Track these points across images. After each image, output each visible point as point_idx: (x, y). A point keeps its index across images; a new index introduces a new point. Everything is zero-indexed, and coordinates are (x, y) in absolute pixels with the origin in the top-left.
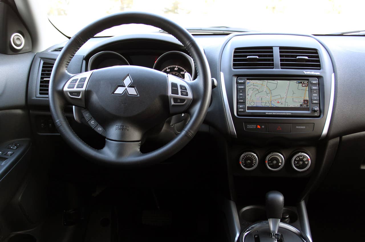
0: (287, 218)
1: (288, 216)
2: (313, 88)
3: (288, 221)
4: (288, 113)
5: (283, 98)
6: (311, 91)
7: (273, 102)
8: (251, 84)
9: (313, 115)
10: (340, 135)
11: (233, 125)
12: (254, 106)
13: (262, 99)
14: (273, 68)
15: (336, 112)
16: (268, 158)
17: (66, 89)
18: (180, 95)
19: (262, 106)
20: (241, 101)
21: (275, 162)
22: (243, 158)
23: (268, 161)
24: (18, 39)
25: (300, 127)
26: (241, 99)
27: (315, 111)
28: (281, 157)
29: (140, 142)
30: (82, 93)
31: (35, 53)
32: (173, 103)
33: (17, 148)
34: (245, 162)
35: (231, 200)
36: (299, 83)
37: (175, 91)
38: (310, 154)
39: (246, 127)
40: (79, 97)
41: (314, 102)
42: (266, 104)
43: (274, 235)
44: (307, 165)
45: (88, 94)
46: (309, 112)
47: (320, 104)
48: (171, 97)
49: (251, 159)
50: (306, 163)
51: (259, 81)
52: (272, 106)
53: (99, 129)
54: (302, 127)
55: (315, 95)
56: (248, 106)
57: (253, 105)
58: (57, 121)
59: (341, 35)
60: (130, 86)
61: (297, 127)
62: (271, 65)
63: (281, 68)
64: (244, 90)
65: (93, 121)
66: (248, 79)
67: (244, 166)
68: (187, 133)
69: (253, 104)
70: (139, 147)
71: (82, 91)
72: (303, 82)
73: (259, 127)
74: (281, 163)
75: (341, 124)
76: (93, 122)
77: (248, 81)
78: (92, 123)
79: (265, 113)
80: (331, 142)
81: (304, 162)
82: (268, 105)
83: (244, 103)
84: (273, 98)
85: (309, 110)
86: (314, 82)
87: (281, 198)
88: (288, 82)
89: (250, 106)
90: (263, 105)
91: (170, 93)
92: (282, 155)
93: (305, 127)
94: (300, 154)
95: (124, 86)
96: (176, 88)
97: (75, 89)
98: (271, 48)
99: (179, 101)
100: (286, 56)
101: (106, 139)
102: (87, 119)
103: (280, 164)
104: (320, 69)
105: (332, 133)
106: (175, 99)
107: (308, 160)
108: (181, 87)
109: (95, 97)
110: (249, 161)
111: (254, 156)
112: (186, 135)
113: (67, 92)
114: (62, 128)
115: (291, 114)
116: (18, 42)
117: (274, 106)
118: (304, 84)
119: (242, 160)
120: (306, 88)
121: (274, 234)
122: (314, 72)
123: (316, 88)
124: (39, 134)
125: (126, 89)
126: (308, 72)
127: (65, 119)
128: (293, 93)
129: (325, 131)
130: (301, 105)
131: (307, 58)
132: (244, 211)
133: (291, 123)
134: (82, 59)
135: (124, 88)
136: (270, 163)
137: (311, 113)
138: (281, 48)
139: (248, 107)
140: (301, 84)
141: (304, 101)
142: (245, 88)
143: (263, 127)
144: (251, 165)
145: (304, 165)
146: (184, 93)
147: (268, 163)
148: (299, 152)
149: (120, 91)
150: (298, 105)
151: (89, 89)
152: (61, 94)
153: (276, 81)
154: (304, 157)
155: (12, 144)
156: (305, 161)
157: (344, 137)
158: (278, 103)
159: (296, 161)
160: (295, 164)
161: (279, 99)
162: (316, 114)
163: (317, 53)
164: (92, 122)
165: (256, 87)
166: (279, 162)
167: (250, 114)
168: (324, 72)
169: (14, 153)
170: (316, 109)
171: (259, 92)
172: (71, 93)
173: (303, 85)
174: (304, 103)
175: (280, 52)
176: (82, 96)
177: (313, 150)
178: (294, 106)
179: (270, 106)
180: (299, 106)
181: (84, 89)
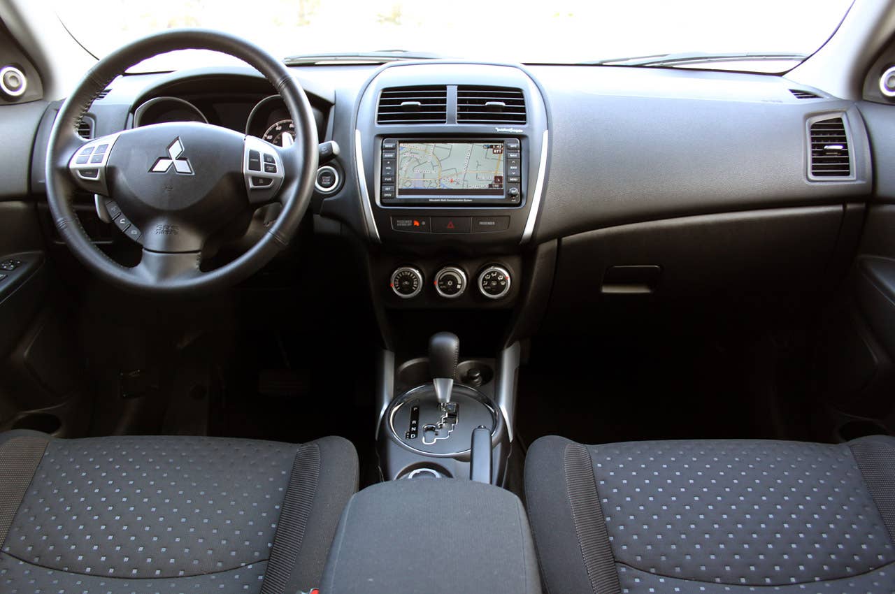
0: (477, 378)
1: (478, 375)
2: (511, 155)
3: (478, 382)
4: (467, 199)
5: (461, 173)
6: (508, 161)
7: (442, 181)
8: (406, 149)
9: (508, 202)
10: (558, 234)
11: (374, 222)
12: (410, 187)
13: (424, 176)
14: (444, 122)
15: (548, 197)
16: (439, 275)
17: (73, 165)
18: (262, 172)
19: (423, 188)
20: (389, 180)
21: (450, 283)
22: (396, 278)
23: (439, 281)
24: (14, 78)
25: (485, 223)
26: (388, 176)
27: (513, 196)
28: (461, 275)
29: (199, 253)
30: (101, 171)
31: (48, 102)
32: (251, 185)
33: (14, 269)
34: (400, 285)
35: (386, 349)
36: (488, 148)
37: (254, 165)
38: (510, 269)
39: (395, 223)
40: (96, 179)
41: (511, 179)
42: (432, 185)
43: (443, 406)
44: (505, 286)
45: (110, 172)
46: (503, 197)
47: (521, 183)
48: (247, 175)
49: (410, 279)
50: (503, 284)
51: (420, 144)
52: (441, 187)
53: (133, 233)
54: (489, 223)
55: (514, 168)
56: (400, 188)
57: (408, 186)
58: (59, 220)
59: (600, 65)
60: (180, 158)
61: (481, 223)
62: (442, 118)
63: (459, 122)
64: (393, 161)
65: (124, 219)
66: (400, 142)
67: (399, 291)
68: (274, 236)
69: (409, 184)
70: (198, 261)
71: (101, 168)
72: (495, 146)
73: (416, 223)
74: (461, 285)
75: (557, 218)
77: (401, 145)
78: (122, 222)
79: (428, 199)
80: (544, 248)
81: (498, 282)
82: (434, 186)
83: (393, 183)
84: (444, 174)
85: (503, 195)
86: (512, 146)
87: (453, 343)
88: (470, 145)
89: (404, 187)
90: (427, 186)
91: (246, 169)
92: (463, 270)
93: (494, 223)
94: (492, 269)
95: (169, 158)
96: (257, 160)
97: (89, 165)
98: (444, 87)
99: (261, 181)
100: (471, 101)
101: (143, 250)
102: (113, 216)
103: (459, 287)
104: (524, 124)
105: (540, 232)
106: (256, 180)
107: (505, 279)
108: (266, 157)
109: (122, 178)
110: (406, 283)
111: (414, 274)
112: (273, 241)
113: (75, 169)
114: (67, 233)
115: (471, 200)
116: (13, 84)
117: (445, 188)
118: (497, 149)
119: (395, 281)
120: (500, 157)
121: (444, 404)
122: (514, 128)
123: (516, 156)
124: (57, 242)
125: (173, 163)
126: (503, 128)
127: (73, 217)
128: (478, 165)
129: (529, 230)
130: (490, 186)
131: (503, 104)
132: (407, 368)
133: (470, 216)
134: (127, 111)
135: (170, 162)
136: (442, 285)
137: (506, 198)
138: (460, 87)
139: (399, 190)
140: (492, 149)
141: (496, 178)
142: (395, 158)
143: (424, 223)
144: (409, 289)
145: (499, 288)
146: (270, 168)
147: (439, 285)
148: (490, 266)
149: (163, 166)
150: (485, 186)
151: (112, 164)
152: (66, 174)
153: (449, 145)
154: (499, 274)
155: (6, 262)
156: (501, 280)
157: (565, 239)
158: (452, 181)
159: (486, 280)
160: (484, 287)
161: (453, 175)
162: (514, 201)
163: (521, 96)
165: (416, 156)
166: (458, 284)
167: (403, 202)
168: (531, 129)
169: (7, 276)
170: (513, 192)
171: (420, 164)
172: (83, 171)
173: (495, 151)
174: (495, 182)
175: (459, 94)
176: (101, 176)
177: (515, 262)
178: (477, 188)
179: (438, 188)
180: (487, 187)
181: (103, 164)
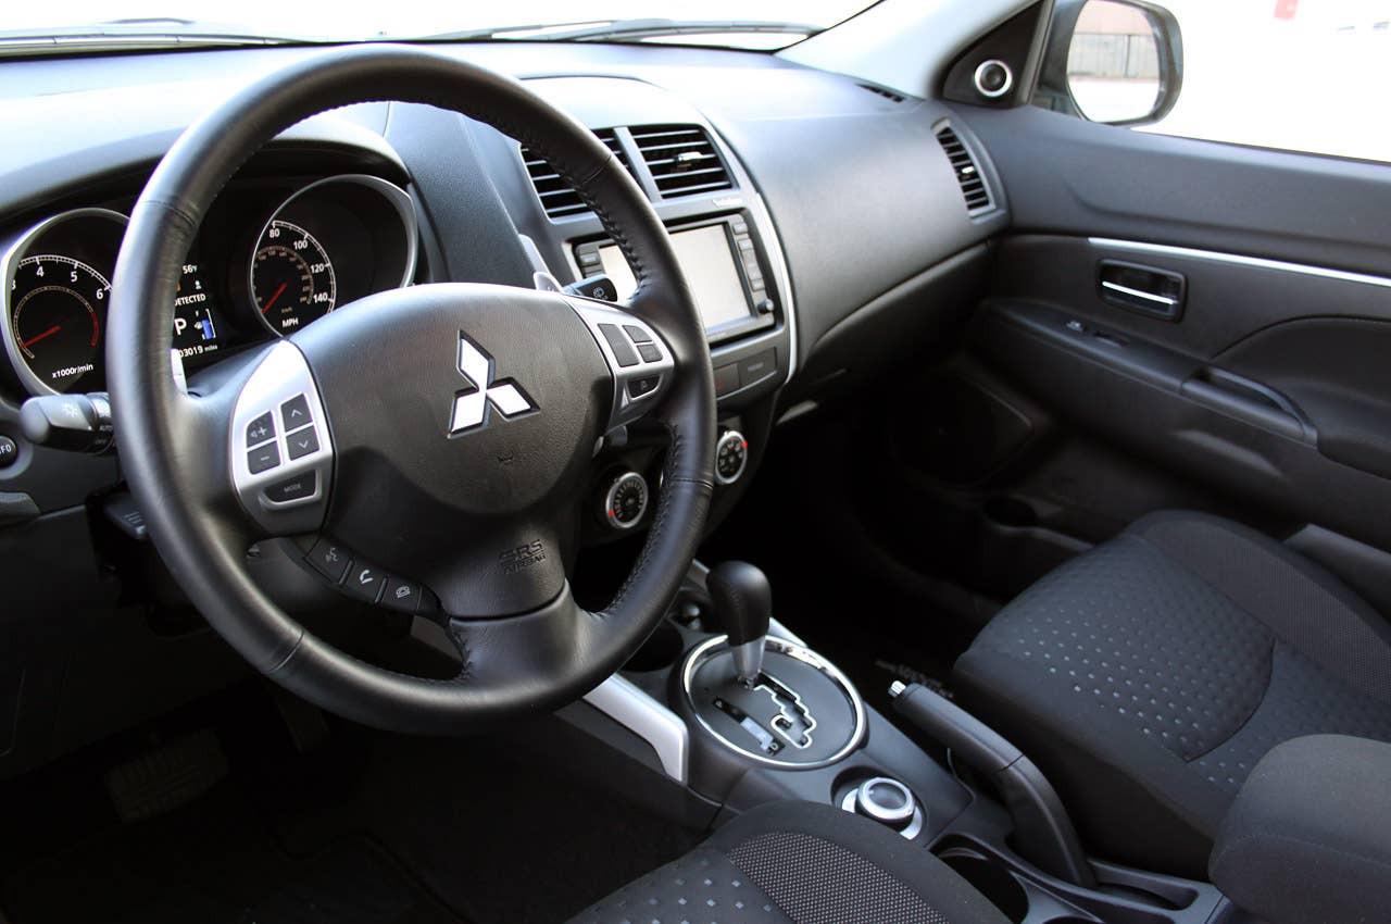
2: (743, 245)
4: (719, 333)
6: (742, 256)
9: (764, 324)
17: (241, 480)
18: (642, 364)
22: (616, 497)
25: (754, 368)
30: (324, 472)
32: (627, 398)
34: (623, 507)
40: (315, 496)
41: (756, 285)
47: (767, 289)
48: (621, 378)
49: (634, 492)
50: (741, 456)
53: (403, 593)
54: (757, 366)
55: (752, 265)
60: (496, 382)
61: (749, 369)
63: (663, 197)
65: (367, 572)
66: (600, 248)
67: (620, 519)
71: (320, 463)
76: (366, 577)
81: (736, 455)
86: (739, 228)
91: (614, 367)
93: (762, 364)
95: (474, 389)
96: (623, 343)
97: (287, 465)
98: (609, 132)
99: (644, 386)
104: (730, 186)
106: (635, 384)
107: (742, 448)
110: (630, 502)
111: (639, 481)
113: (253, 490)
115: (725, 334)
119: (615, 504)
123: (748, 244)
125: (487, 397)
133: (736, 362)
135: (479, 397)
138: (631, 130)
144: (634, 511)
146: (651, 354)
154: (736, 441)
156: (739, 451)
162: (769, 320)
163: (703, 136)
164: (361, 578)
168: (746, 196)
172: (275, 489)
175: (638, 144)
176: (326, 487)
